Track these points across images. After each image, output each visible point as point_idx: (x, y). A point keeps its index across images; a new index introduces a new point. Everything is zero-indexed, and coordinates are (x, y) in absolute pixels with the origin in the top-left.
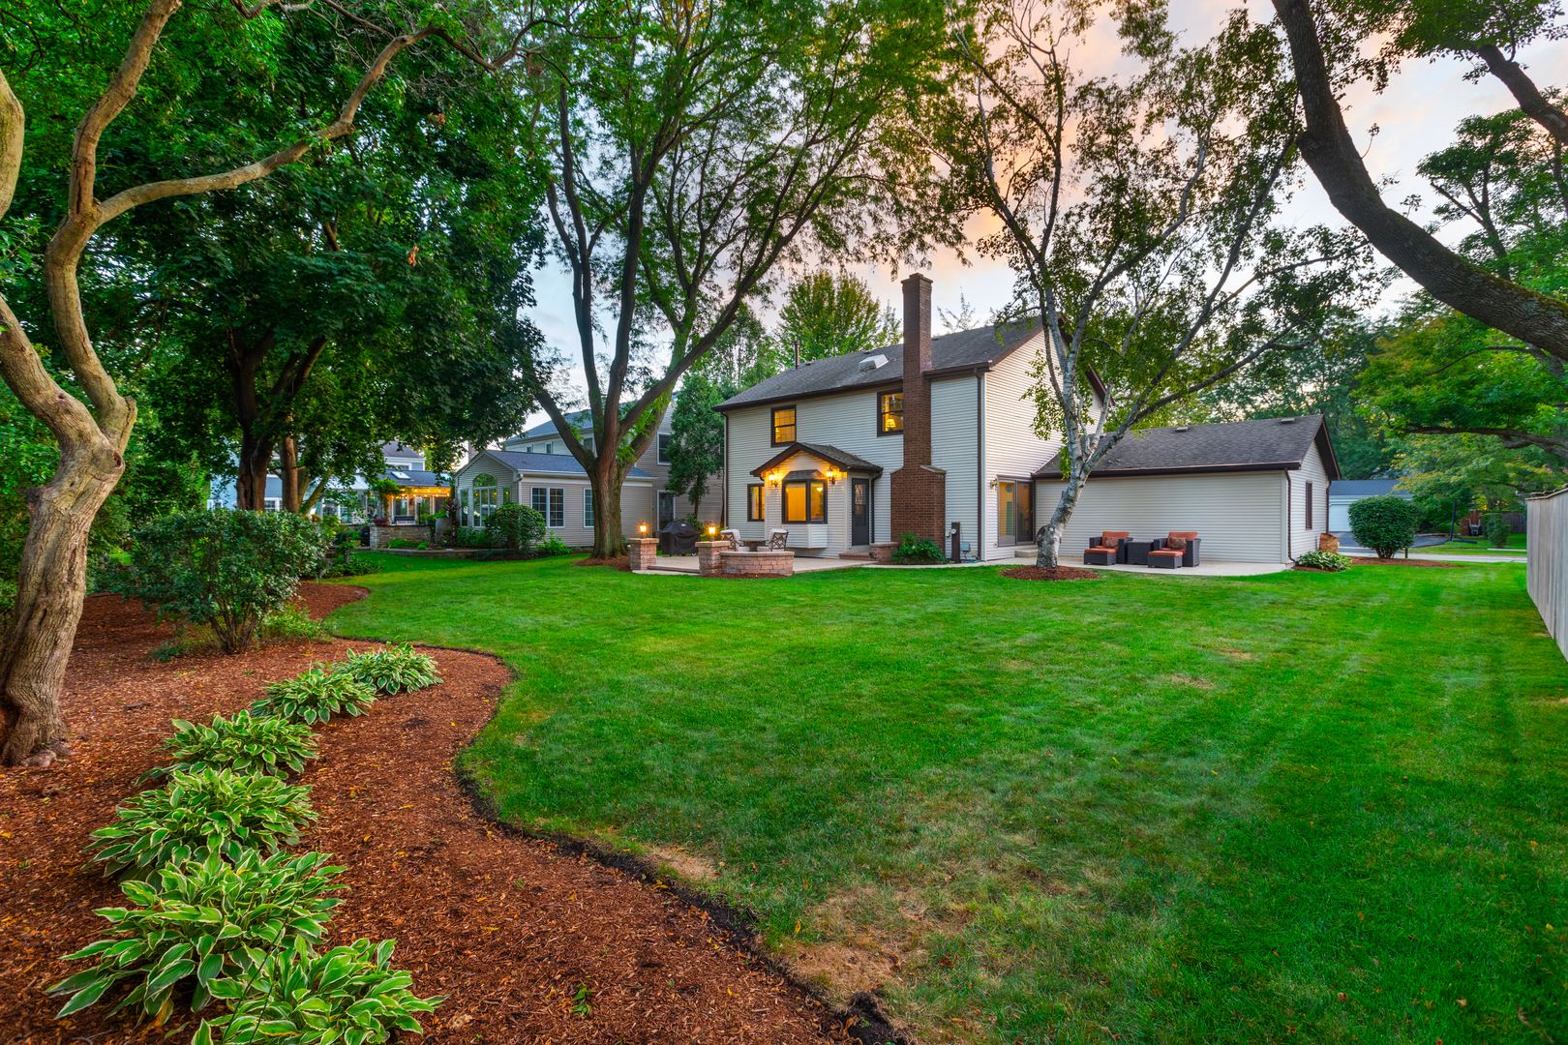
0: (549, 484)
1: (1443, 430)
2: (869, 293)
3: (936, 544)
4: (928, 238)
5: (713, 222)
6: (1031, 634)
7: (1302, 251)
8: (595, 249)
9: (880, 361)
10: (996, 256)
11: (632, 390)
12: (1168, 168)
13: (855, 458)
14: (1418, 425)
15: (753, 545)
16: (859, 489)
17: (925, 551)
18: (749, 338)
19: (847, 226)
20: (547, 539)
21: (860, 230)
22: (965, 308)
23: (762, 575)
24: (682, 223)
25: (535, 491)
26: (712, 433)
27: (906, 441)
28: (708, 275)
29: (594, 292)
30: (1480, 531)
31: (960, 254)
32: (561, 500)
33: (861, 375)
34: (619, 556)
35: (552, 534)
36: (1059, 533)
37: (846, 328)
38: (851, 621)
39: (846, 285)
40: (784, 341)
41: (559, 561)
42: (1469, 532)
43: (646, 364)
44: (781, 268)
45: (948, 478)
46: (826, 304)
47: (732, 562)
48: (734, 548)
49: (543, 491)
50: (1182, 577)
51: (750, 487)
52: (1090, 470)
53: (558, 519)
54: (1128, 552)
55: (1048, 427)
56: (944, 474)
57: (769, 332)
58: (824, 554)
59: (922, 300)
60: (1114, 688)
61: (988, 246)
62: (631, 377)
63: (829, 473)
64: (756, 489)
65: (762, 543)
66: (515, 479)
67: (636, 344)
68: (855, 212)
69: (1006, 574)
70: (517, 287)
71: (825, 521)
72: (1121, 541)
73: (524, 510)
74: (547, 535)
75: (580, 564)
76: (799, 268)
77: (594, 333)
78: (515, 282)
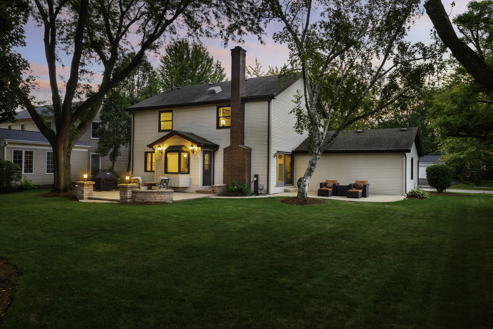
0: (24, 149)
1: (461, 136)
2: (208, 53)
3: (246, 185)
4: (243, 28)
5: (128, 8)
6: (304, 235)
7: (413, 53)
8: (58, 16)
9: (218, 89)
10: (282, 42)
11: (79, 97)
12: (357, 8)
13: (204, 140)
14: (452, 133)
15: (150, 186)
16: (207, 156)
17: (241, 189)
18: (144, 72)
19: (202, 18)
20: (22, 180)
21: (209, 21)
22: (257, 65)
23: (156, 203)
24: (109, 6)
25: (15, 152)
26: (124, 123)
27: (231, 132)
28: (123, 37)
29: (57, 41)
30: (470, 179)
31: (260, 38)
32: (31, 158)
33: (208, 96)
34: (69, 191)
35: (26, 177)
36: (308, 181)
37: (196, 70)
38: (212, 230)
39: (196, 48)
40: (162, 74)
41: (30, 194)
42: (465, 179)
43: (88, 83)
44: (164, 36)
45: (253, 152)
46: (185, 57)
47: (139, 196)
48: (139, 187)
49: (21, 152)
50: (363, 203)
51: (146, 153)
52: (323, 150)
53: (29, 169)
54: (338, 190)
55: (302, 129)
56: (251, 149)
57: (154, 69)
58: (187, 190)
59: (241, 60)
60: (353, 265)
61: (277, 37)
62: (78, 90)
63: (190, 147)
64: (149, 155)
65: (155, 185)
66: (2, 145)
67: (82, 71)
68: (206, 11)
69: (283, 202)
70: (14, 34)
71: (188, 173)
72: (334, 185)
73: (8, 163)
74: (23, 178)
75: (45, 196)
76: (175, 37)
77: (57, 63)
78: (13, 31)
